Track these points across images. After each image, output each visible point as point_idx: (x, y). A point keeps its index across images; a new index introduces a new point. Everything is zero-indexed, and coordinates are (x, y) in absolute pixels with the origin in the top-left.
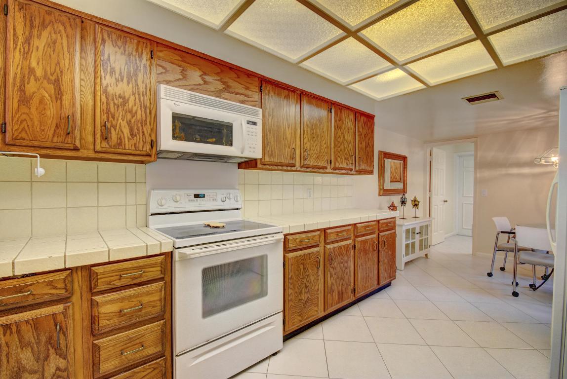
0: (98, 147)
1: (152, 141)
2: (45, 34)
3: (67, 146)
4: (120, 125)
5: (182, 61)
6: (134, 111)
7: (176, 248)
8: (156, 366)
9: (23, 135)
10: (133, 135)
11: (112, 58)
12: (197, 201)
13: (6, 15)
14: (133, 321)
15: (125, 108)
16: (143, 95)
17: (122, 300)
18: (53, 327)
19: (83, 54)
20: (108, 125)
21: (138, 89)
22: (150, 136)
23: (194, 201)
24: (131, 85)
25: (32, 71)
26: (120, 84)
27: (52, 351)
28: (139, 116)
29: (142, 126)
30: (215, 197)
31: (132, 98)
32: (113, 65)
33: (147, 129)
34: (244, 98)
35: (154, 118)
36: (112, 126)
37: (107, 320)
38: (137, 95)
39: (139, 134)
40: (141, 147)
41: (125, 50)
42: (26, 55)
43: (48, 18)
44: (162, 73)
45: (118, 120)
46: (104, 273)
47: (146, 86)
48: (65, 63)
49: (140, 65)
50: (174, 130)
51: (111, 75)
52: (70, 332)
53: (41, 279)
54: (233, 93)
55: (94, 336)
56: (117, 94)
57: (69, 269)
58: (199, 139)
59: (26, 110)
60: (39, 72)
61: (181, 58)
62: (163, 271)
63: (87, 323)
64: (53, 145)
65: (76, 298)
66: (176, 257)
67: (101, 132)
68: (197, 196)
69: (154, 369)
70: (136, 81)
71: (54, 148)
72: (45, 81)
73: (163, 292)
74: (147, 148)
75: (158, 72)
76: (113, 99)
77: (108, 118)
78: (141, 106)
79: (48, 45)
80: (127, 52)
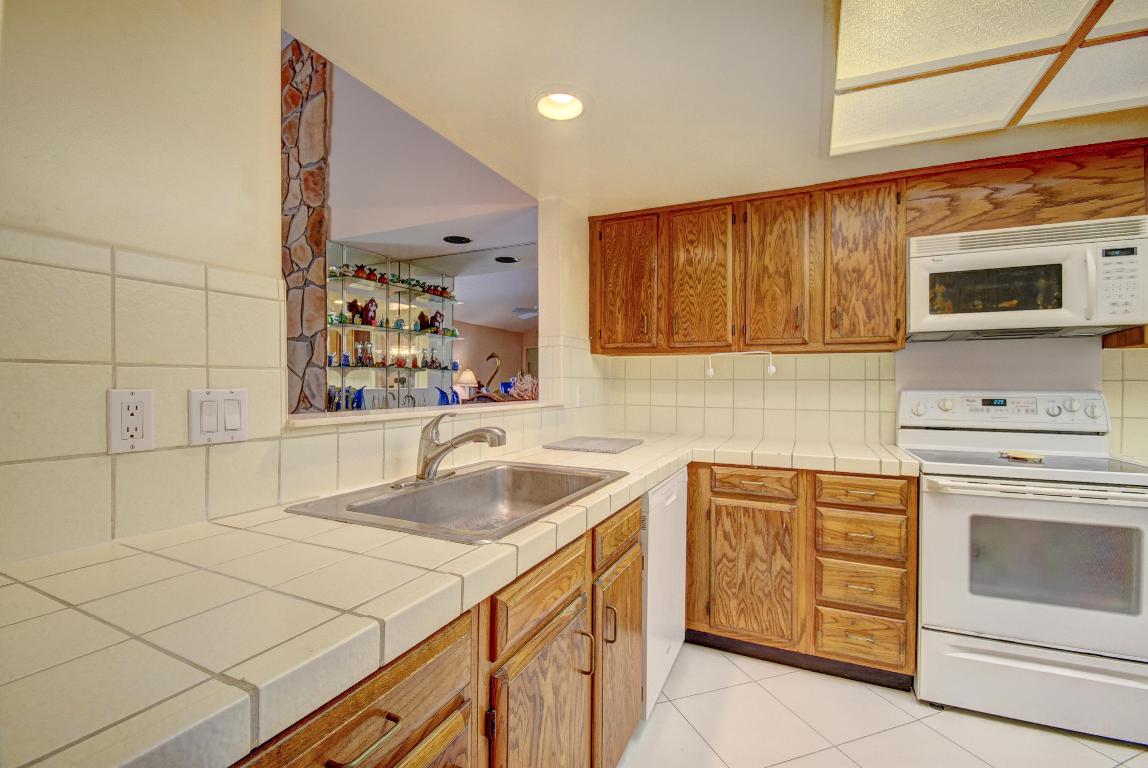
0: (827, 338)
1: (898, 320)
2: (776, 227)
3: (796, 341)
4: (854, 308)
5: (949, 187)
6: (872, 285)
7: (925, 474)
8: (891, 625)
9: (759, 334)
10: (870, 317)
11: (844, 225)
12: (988, 410)
13: (745, 222)
14: (861, 553)
15: (861, 283)
16: (885, 261)
17: (850, 521)
18: (780, 525)
19: (813, 233)
20: (839, 309)
21: (878, 254)
22: (896, 314)
23: (982, 410)
24: (868, 252)
25: (765, 269)
26: (854, 256)
27: (778, 548)
28: (878, 290)
29: (883, 303)
30: (1034, 407)
31: (870, 268)
32: (845, 234)
33: (890, 305)
34: (1099, 204)
35: (902, 287)
36: (843, 310)
37: (832, 538)
38: (876, 263)
39: (878, 314)
40: (882, 331)
41: (860, 209)
42: (761, 255)
43: (778, 210)
44: (914, 219)
45: (850, 301)
46: (828, 483)
47: (890, 247)
48: (794, 251)
49: (881, 221)
50: (932, 300)
51: (843, 247)
52: (795, 534)
53: (773, 474)
54: (1064, 203)
55: (818, 551)
56: (850, 270)
57: (795, 470)
58: (981, 307)
59: (761, 310)
60: (772, 269)
61: (948, 183)
62: (905, 501)
63: (810, 533)
64: (784, 341)
65: (801, 502)
66: (924, 486)
67: (831, 320)
68: (988, 402)
69: (889, 628)
70: (875, 245)
71: (785, 344)
72: (777, 277)
73: (904, 531)
74: (891, 332)
75: (910, 219)
76: (845, 277)
77: (839, 300)
78: (882, 276)
79: (779, 237)
80: (863, 211)
